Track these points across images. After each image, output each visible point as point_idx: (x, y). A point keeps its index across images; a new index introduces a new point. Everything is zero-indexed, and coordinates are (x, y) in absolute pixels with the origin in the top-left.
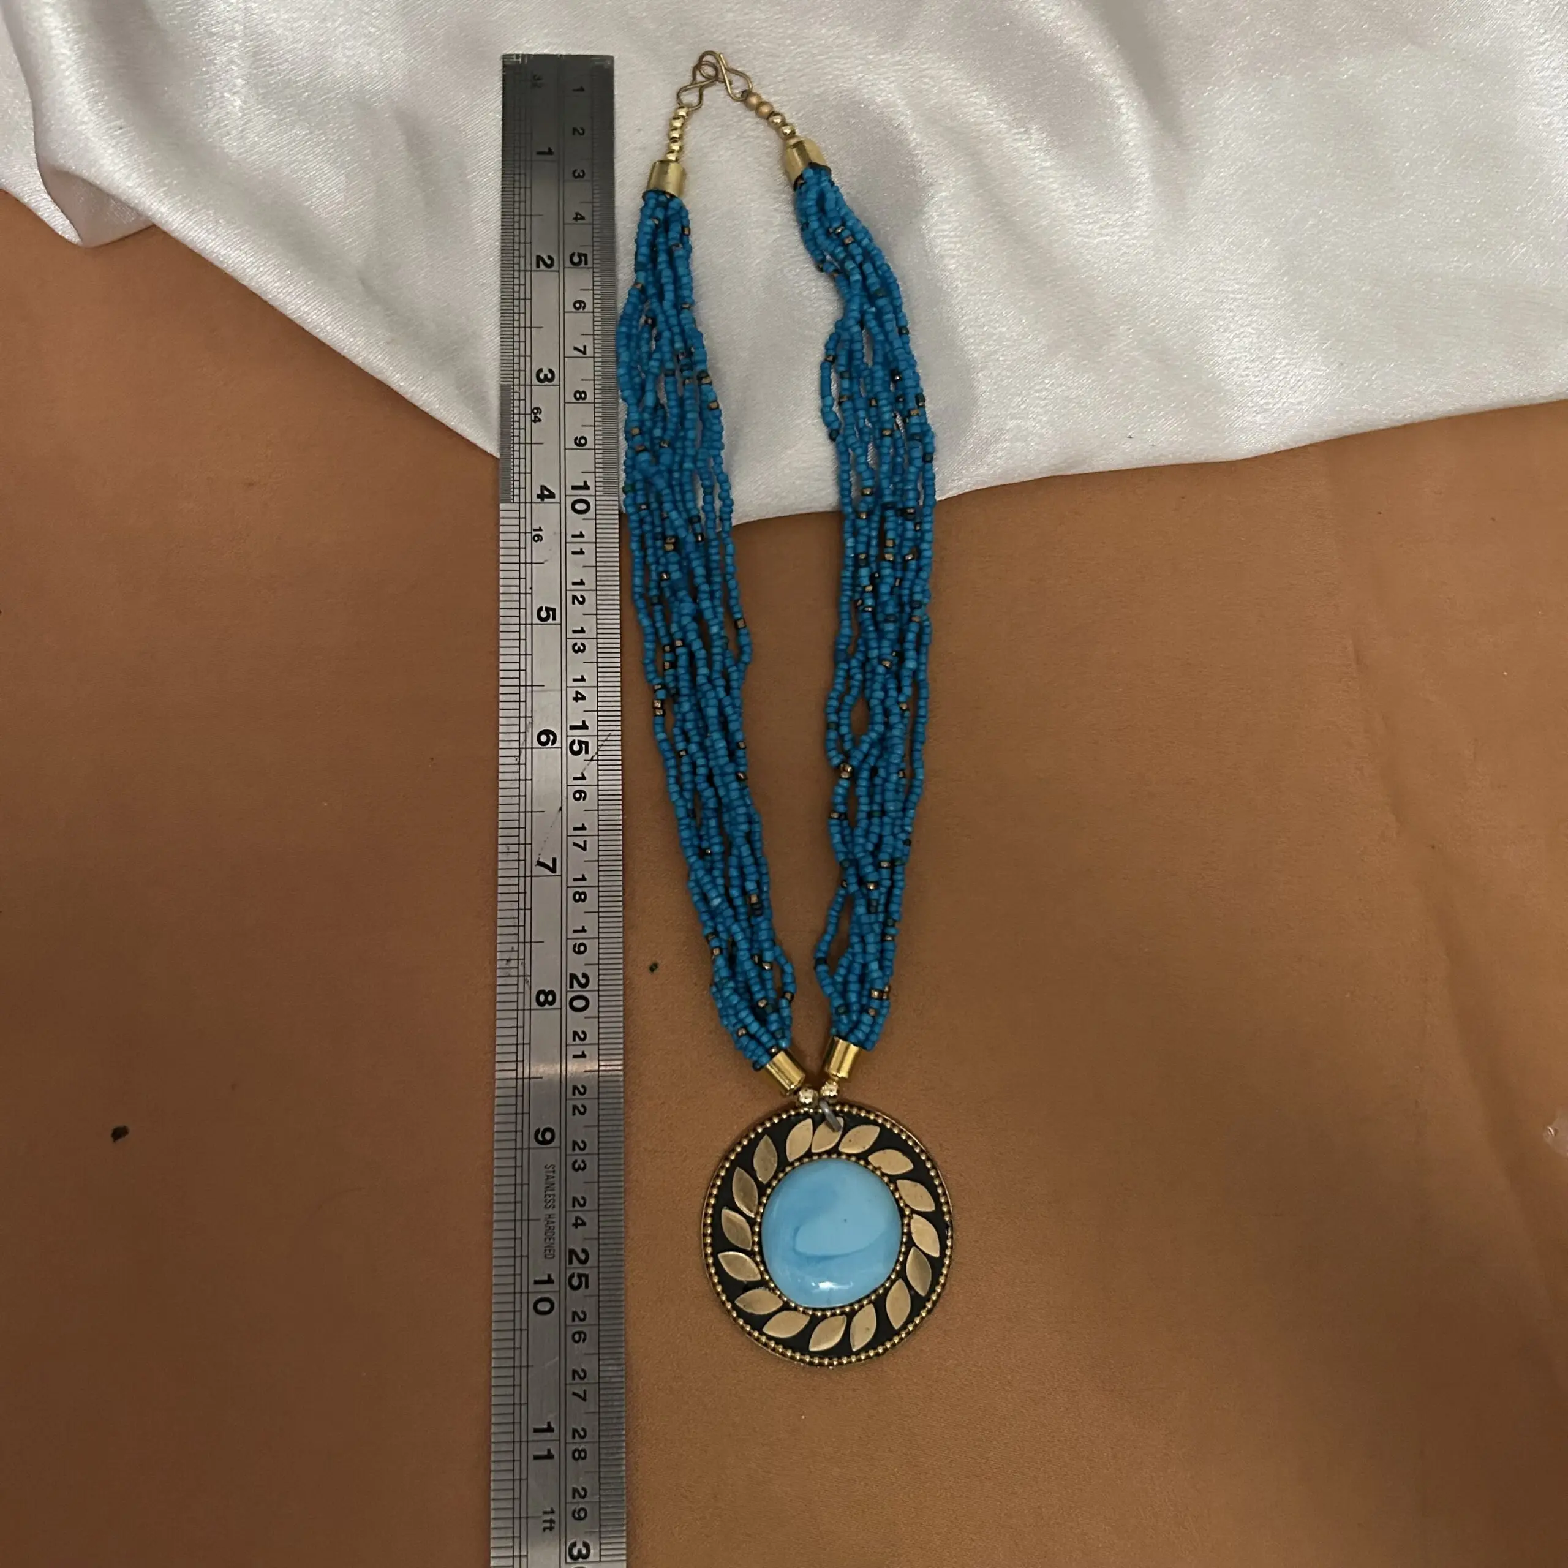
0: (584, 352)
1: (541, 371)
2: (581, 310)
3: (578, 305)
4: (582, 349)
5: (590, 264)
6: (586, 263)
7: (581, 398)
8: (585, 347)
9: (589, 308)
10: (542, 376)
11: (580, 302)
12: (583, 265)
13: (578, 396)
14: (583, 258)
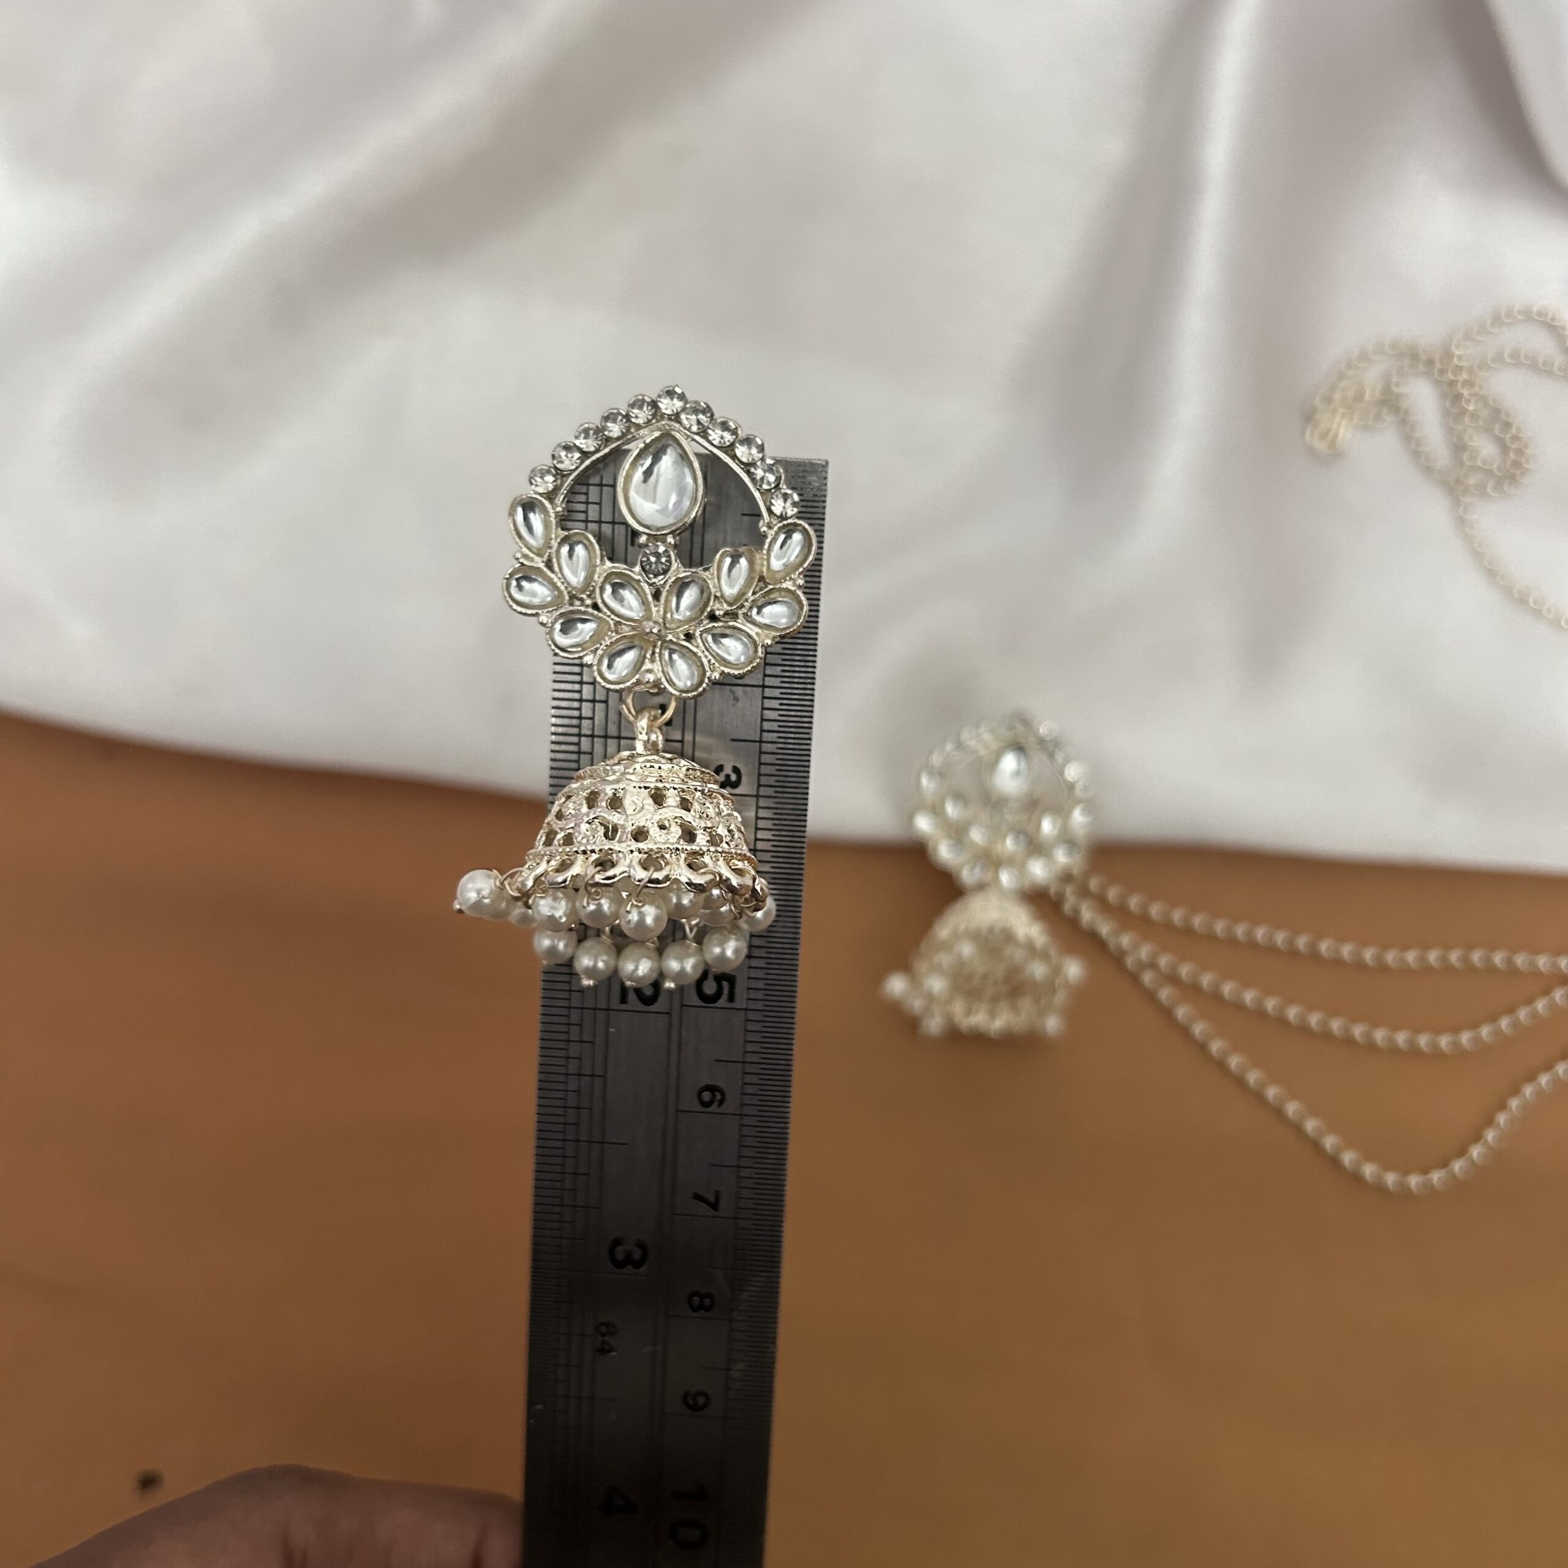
0: (715, 1206)
1: (617, 1243)
2: (714, 1108)
3: (707, 1096)
4: (712, 1199)
5: (740, 1002)
6: (731, 998)
7: (702, 1307)
8: (717, 1194)
9: (730, 1106)
10: (620, 1254)
11: (712, 1089)
12: (722, 1002)
13: (696, 1300)
14: (725, 984)
